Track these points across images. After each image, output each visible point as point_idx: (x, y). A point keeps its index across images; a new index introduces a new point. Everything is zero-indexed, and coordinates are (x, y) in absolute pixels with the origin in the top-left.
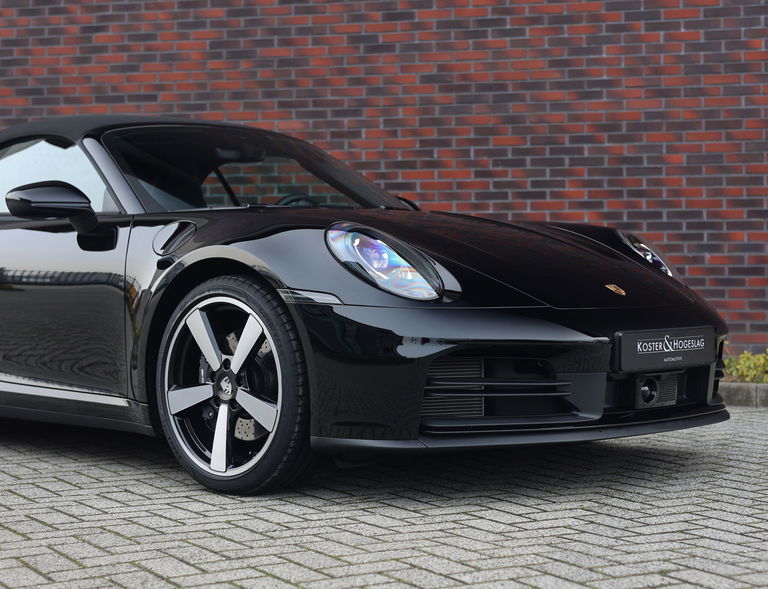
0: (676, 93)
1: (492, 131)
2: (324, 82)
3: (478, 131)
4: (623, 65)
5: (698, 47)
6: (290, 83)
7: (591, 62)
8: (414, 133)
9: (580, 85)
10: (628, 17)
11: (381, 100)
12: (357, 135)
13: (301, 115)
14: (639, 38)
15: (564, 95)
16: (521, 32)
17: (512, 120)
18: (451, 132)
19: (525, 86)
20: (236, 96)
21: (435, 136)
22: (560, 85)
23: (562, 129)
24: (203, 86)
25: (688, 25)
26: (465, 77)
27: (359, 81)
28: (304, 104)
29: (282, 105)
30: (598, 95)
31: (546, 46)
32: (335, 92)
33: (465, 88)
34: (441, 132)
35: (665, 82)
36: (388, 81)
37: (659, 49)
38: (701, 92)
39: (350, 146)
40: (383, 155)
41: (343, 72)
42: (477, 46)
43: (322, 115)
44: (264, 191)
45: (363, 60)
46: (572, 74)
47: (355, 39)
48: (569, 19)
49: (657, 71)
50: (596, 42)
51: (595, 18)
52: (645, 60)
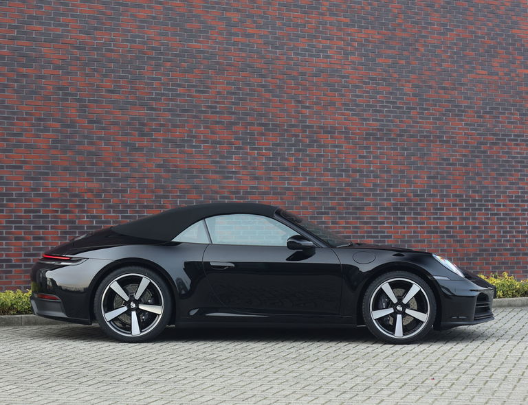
0: (262, 178)
1: (187, 192)
2: (111, 165)
3: (181, 191)
4: (241, 165)
5: (270, 159)
6: (93, 164)
7: (228, 163)
8: (152, 191)
9: (224, 172)
10: (243, 144)
11: (136, 175)
12: (125, 191)
13: (98, 180)
14: (247, 153)
15: (217, 176)
16: (200, 147)
17: (196, 187)
18: (170, 192)
19: (202, 172)
20: (66, 169)
21: (162, 194)
22: (216, 172)
23: (217, 192)
24: (48, 163)
25: (266, 149)
26: (176, 166)
27: (127, 165)
28: (101, 175)
29: (88, 174)
30: (231, 178)
31: (210, 154)
32: (114, 170)
33: (176, 171)
34: (164, 191)
35: (258, 173)
36: (140, 166)
37: (255, 159)
38: (270, 179)
39: (122, 197)
40: (137, 201)
41: (119, 160)
42: (181, 152)
43: (108, 180)
44: (80, 217)
45: (128, 154)
46: (220, 167)
47: (125, 144)
48: (220, 143)
49: (254, 168)
50: (231, 153)
51: (230, 143)
52: (250, 164)
